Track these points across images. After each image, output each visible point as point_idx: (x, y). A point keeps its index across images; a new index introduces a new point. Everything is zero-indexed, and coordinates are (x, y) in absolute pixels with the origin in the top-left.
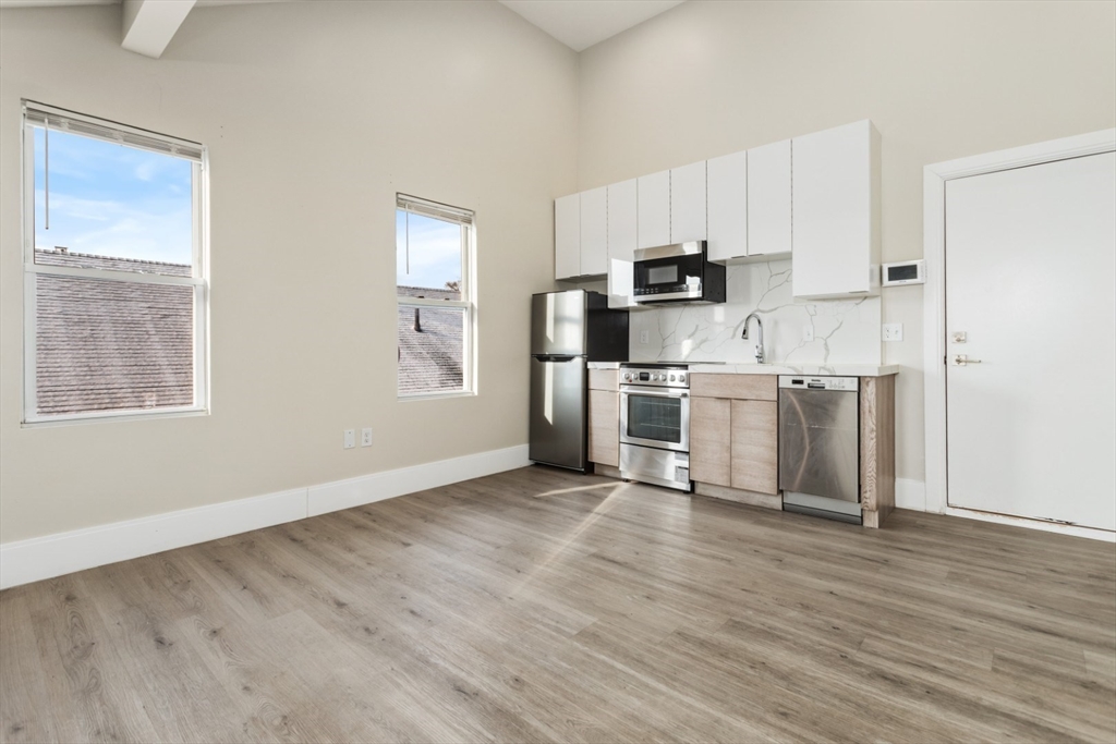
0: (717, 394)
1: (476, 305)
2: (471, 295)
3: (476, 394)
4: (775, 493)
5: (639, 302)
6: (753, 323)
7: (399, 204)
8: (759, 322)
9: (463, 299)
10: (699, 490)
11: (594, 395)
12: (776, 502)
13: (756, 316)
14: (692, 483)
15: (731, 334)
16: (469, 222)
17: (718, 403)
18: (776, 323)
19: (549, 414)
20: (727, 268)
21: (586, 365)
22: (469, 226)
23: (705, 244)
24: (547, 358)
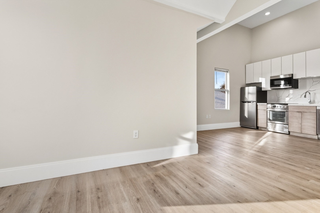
0: (297, 111)
1: (229, 90)
2: (228, 88)
3: (229, 109)
4: (316, 134)
5: (271, 89)
6: (308, 94)
7: (215, 70)
8: (310, 94)
9: (226, 89)
10: (291, 134)
11: (259, 111)
12: (316, 137)
13: (308, 92)
14: (289, 132)
15: (300, 96)
16: (227, 72)
17: (297, 113)
18: (315, 94)
19: (246, 115)
20: (299, 80)
21: (257, 104)
22: (227, 73)
23: (292, 75)
24: (245, 102)
